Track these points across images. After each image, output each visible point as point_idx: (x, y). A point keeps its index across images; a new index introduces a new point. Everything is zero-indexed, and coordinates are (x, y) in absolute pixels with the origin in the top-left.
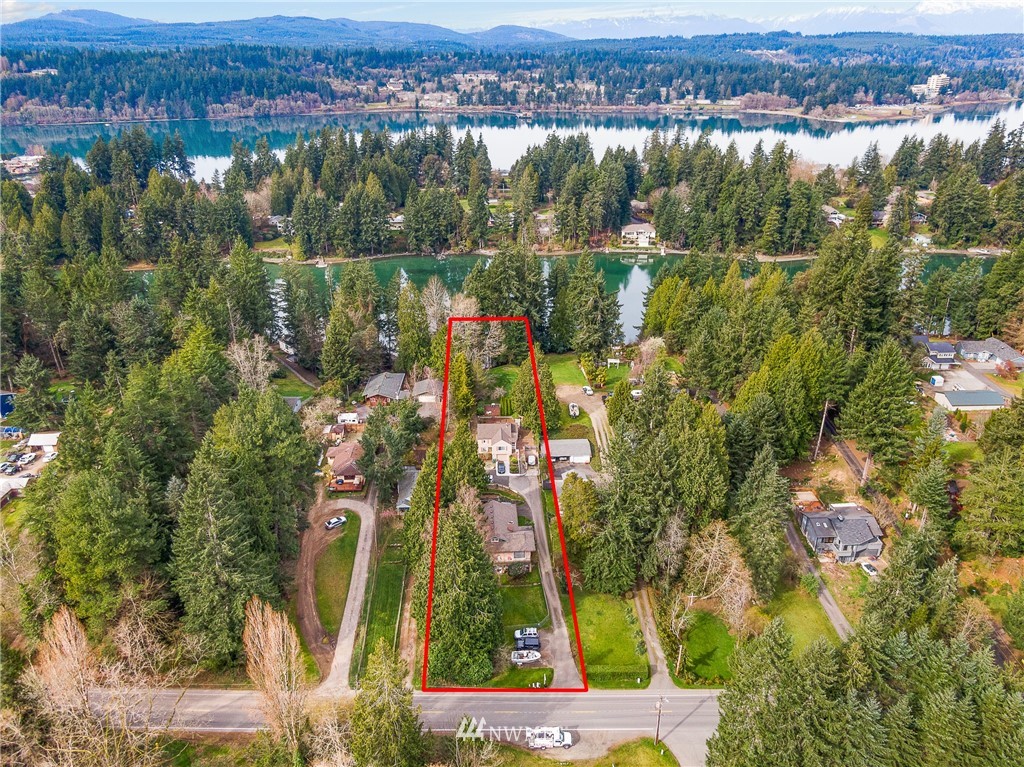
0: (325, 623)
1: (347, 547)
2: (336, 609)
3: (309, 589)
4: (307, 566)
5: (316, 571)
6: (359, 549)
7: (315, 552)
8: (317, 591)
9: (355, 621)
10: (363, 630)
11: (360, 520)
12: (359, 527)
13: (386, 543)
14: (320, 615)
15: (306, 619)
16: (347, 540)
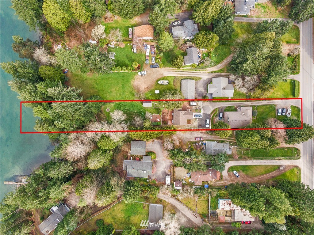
0: (275, 169)
1: (244, 168)
2: (269, 167)
3: (262, 177)
4: (253, 180)
5: (255, 176)
6: (245, 164)
7: (247, 178)
8: (262, 174)
9: (274, 161)
10: (276, 158)
11: (232, 166)
12: (235, 166)
13: (242, 156)
14: (271, 171)
15: (273, 175)
16: (243, 169)
